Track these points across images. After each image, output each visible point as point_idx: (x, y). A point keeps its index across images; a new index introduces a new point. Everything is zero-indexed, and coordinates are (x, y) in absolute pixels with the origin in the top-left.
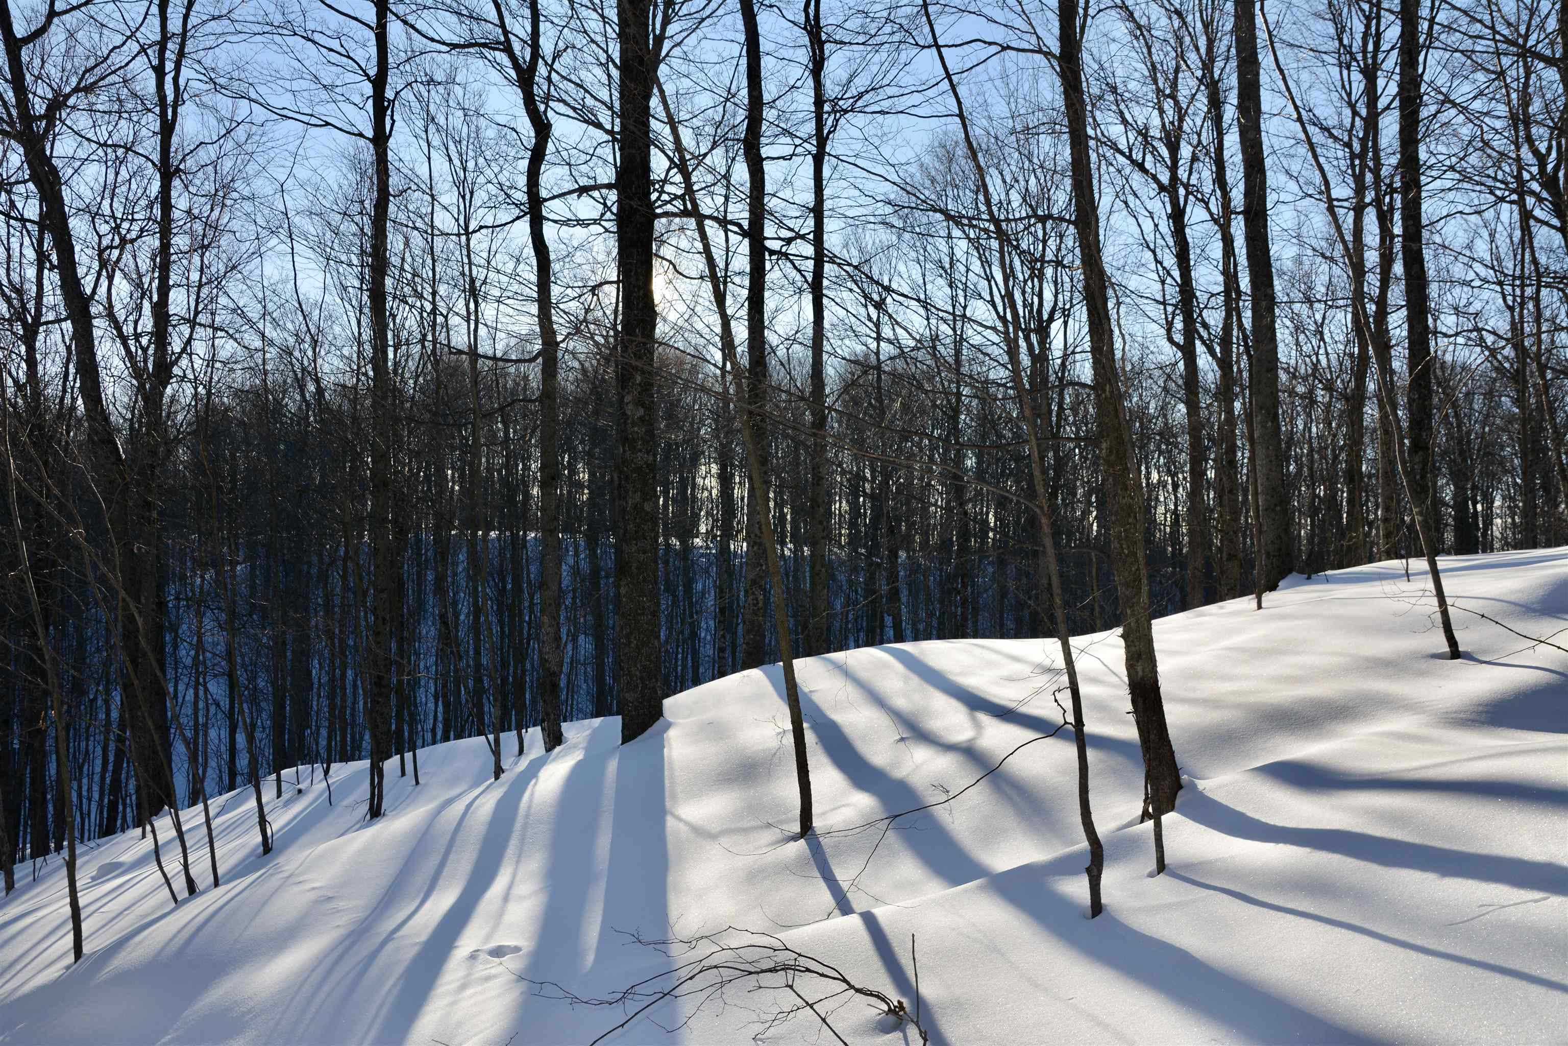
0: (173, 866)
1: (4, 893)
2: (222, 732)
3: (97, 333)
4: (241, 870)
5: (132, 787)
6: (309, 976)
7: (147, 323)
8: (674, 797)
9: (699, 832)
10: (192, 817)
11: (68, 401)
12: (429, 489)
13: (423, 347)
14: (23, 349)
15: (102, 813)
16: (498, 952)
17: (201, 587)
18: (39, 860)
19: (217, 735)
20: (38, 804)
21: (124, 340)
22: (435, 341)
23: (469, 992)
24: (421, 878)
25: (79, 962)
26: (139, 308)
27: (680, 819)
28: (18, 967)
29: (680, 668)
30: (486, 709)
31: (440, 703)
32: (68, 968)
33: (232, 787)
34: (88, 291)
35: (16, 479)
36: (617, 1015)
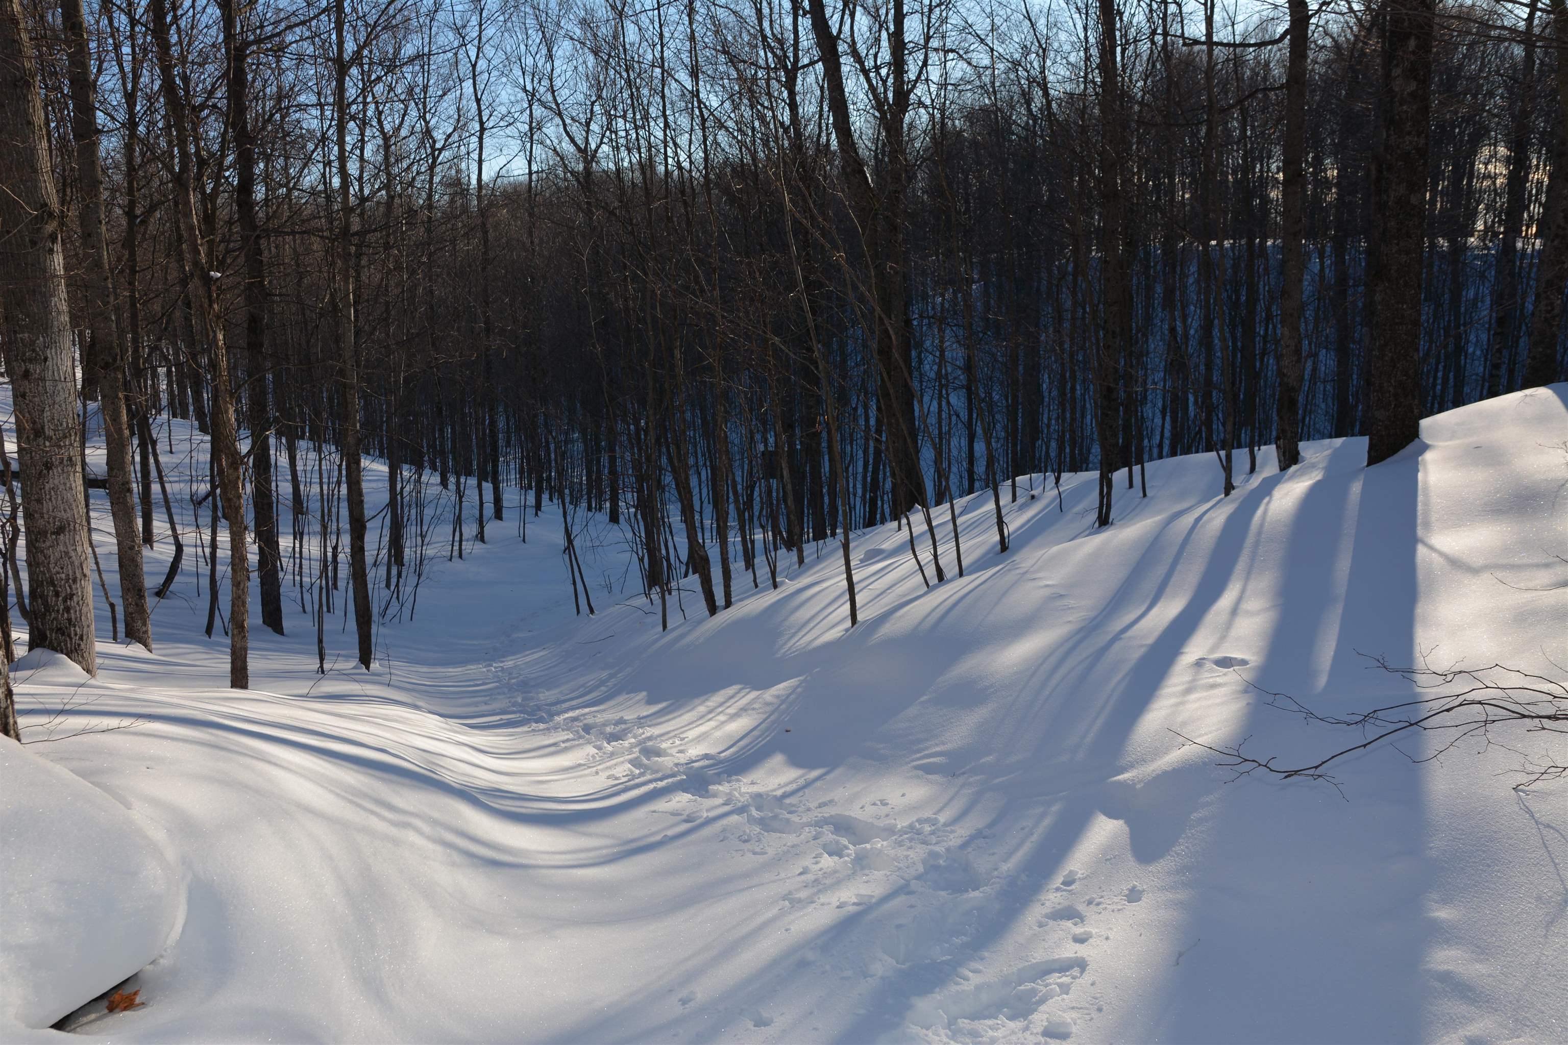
0: (925, 555)
1: (797, 566)
2: (962, 441)
3: (845, 69)
4: (981, 564)
5: (888, 485)
6: (1042, 664)
7: (885, 55)
8: (1427, 525)
9: (1456, 564)
10: (941, 514)
11: (824, 139)
12: (1158, 198)
13: (1153, 43)
14: (785, 94)
15: (865, 507)
16: (1225, 662)
17: (942, 304)
18: (821, 542)
19: (957, 444)
20: (816, 497)
21: (866, 72)
22: (1165, 34)
23: (1193, 696)
24: (1150, 584)
25: (855, 626)
26: (878, 40)
27: (1432, 548)
28: (812, 625)
29: (1439, 387)
30: (1214, 427)
31: (1168, 418)
32: (847, 630)
33: (971, 492)
34: (835, 32)
35: (790, 211)
36: (1356, 736)
